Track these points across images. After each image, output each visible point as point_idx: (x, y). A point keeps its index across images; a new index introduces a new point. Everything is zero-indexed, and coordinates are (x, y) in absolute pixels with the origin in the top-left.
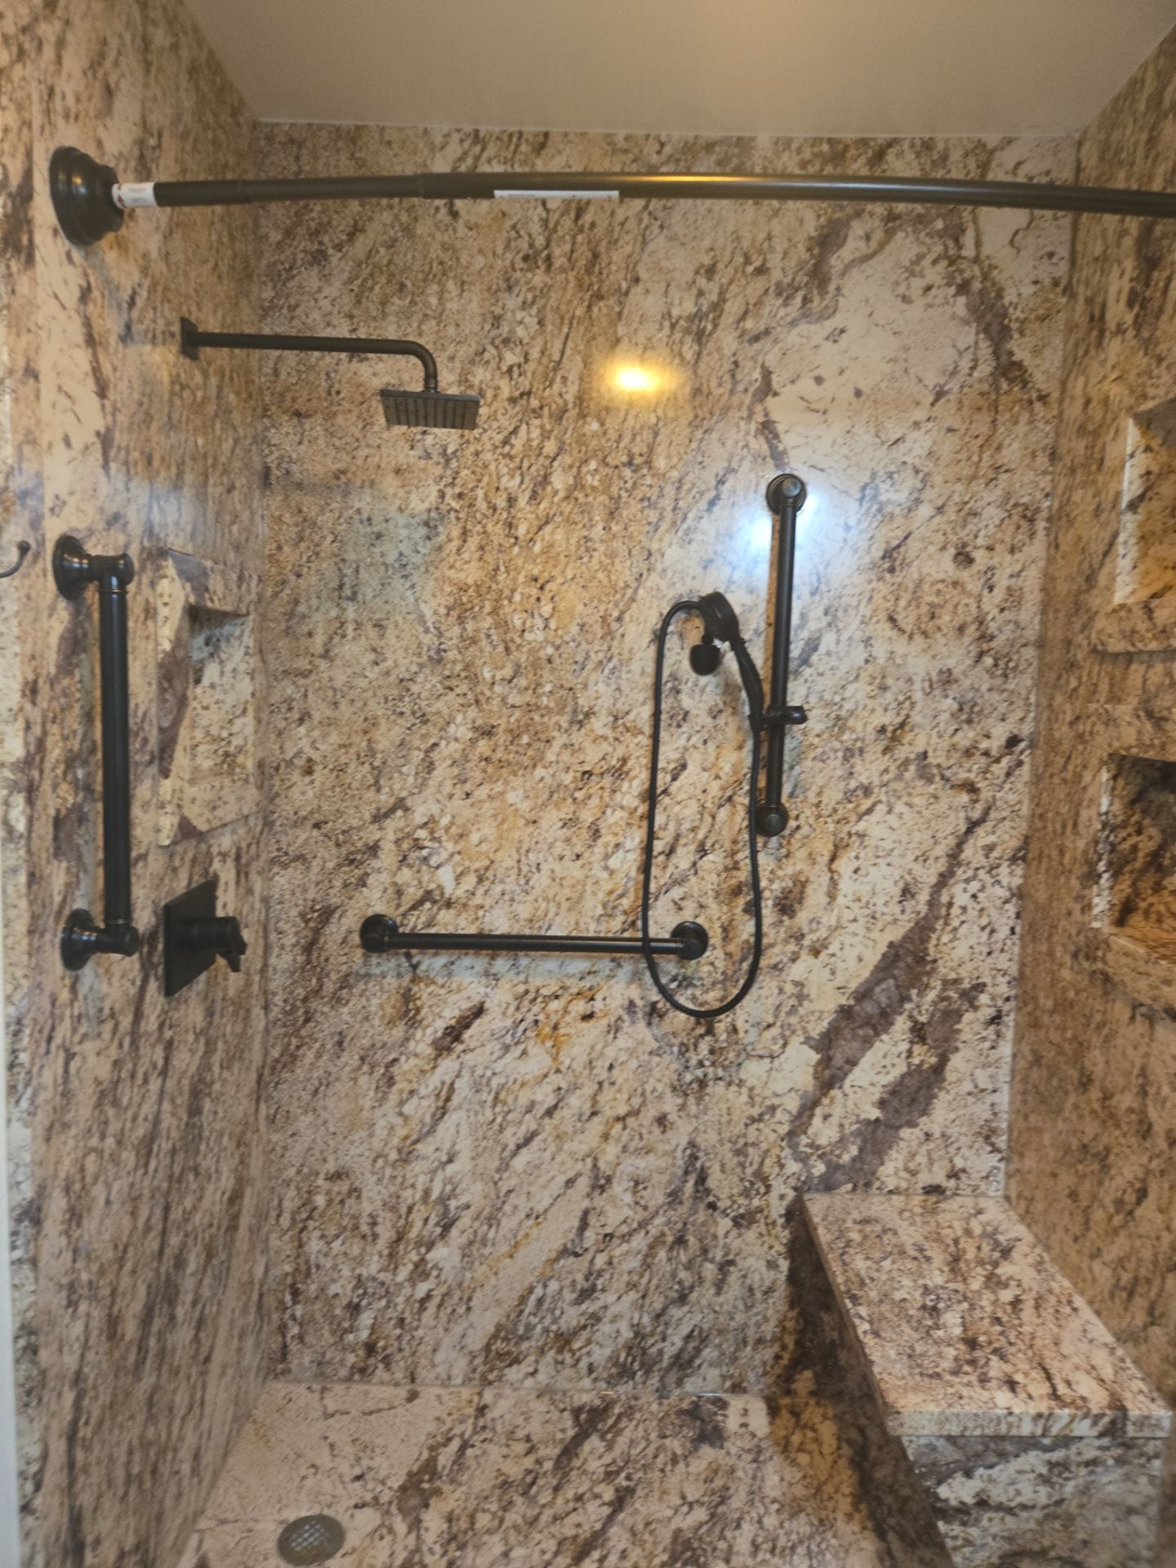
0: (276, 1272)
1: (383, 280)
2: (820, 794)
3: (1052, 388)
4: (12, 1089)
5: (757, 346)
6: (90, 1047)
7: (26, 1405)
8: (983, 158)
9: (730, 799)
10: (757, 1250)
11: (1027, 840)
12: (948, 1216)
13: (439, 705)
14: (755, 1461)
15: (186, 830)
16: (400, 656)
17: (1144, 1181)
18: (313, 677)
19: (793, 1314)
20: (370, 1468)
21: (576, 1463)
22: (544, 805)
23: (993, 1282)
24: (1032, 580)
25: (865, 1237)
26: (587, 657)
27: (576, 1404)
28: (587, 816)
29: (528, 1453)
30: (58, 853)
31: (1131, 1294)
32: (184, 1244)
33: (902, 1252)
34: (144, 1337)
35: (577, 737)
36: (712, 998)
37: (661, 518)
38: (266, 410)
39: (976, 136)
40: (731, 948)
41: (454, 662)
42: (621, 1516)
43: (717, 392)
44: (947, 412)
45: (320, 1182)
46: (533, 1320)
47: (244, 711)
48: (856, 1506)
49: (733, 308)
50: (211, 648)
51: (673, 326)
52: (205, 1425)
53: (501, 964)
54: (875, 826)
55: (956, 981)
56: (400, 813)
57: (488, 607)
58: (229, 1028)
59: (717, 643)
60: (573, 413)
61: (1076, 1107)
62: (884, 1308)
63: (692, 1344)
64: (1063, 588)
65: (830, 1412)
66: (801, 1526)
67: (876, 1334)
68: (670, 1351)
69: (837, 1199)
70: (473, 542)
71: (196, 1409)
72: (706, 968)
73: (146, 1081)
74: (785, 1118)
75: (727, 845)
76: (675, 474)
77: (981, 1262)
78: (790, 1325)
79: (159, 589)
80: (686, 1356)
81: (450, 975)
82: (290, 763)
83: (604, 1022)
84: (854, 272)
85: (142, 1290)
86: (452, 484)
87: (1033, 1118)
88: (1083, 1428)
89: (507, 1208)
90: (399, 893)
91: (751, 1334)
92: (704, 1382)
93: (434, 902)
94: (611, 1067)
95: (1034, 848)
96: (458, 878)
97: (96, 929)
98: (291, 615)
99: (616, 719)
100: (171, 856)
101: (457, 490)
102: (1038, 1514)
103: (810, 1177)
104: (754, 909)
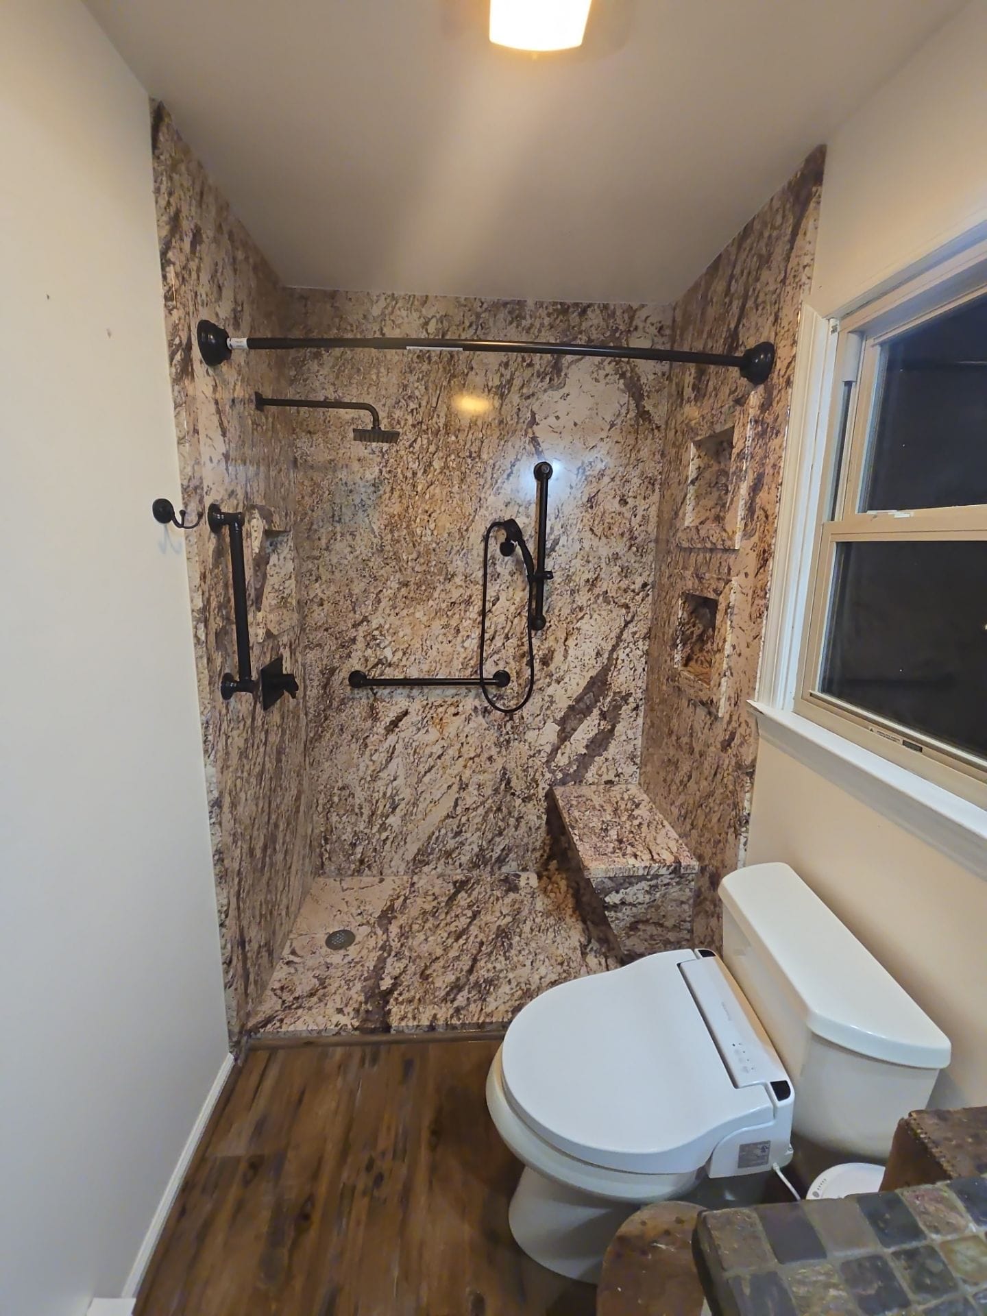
0: (317, 831)
1: (349, 367)
2: (560, 611)
3: (662, 423)
4: (206, 751)
5: (528, 401)
6: (235, 733)
7: (220, 883)
8: (631, 314)
9: (519, 613)
10: (533, 811)
11: (650, 629)
12: (615, 793)
13: (382, 572)
14: (532, 897)
15: (269, 634)
16: (362, 549)
17: (691, 772)
18: (321, 560)
19: (549, 837)
20: (364, 910)
21: (455, 902)
22: (434, 618)
23: (631, 817)
24: (653, 511)
25: (579, 803)
26: (452, 548)
27: (454, 880)
28: (454, 623)
29: (434, 900)
30: (218, 648)
31: (685, 818)
32: (277, 818)
33: (594, 808)
34: (264, 857)
35: (448, 586)
36: (512, 704)
37: (486, 482)
38: (294, 430)
39: (628, 303)
40: (520, 681)
41: (389, 552)
42: (475, 922)
43: (510, 423)
44: (616, 434)
45: (336, 791)
46: (435, 846)
47: (290, 577)
48: (574, 912)
49: (517, 382)
50: (272, 547)
51: (489, 391)
52: (290, 896)
53: (415, 692)
54: (584, 625)
55: (619, 692)
56: (365, 623)
57: (404, 525)
58: (291, 723)
59: (512, 542)
60: (443, 432)
61: (667, 744)
62: (586, 830)
63: (505, 853)
64: (666, 516)
65: (564, 876)
66: (551, 921)
67: (581, 840)
68: (495, 856)
69: (567, 788)
70: (396, 494)
71: (286, 888)
72: (509, 691)
73: (258, 748)
74: (545, 755)
75: (518, 635)
76: (491, 462)
77: (627, 810)
78: (547, 842)
79: (252, 524)
80: (502, 857)
81: (391, 697)
82: (312, 601)
83: (464, 716)
84: (573, 366)
85: (262, 837)
86: (386, 466)
87: (650, 750)
88: (663, 871)
89: (421, 799)
90: (367, 660)
91: (530, 847)
92: (510, 868)
93: (383, 664)
94: (467, 736)
95: (653, 632)
96: (394, 653)
97: (236, 681)
98: (310, 529)
99: (466, 577)
100: (263, 647)
101: (388, 469)
102: (645, 906)
103: (556, 779)
104: (531, 664)
